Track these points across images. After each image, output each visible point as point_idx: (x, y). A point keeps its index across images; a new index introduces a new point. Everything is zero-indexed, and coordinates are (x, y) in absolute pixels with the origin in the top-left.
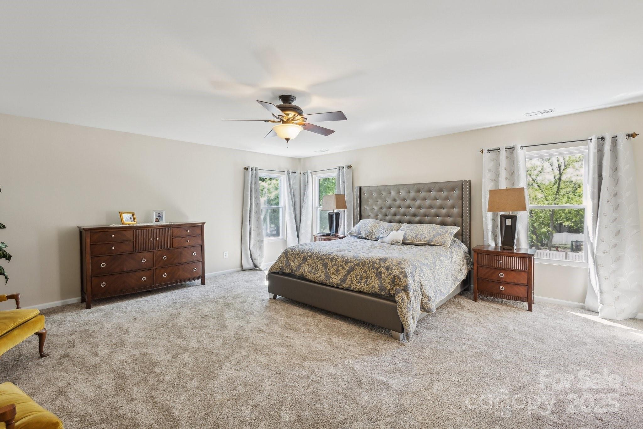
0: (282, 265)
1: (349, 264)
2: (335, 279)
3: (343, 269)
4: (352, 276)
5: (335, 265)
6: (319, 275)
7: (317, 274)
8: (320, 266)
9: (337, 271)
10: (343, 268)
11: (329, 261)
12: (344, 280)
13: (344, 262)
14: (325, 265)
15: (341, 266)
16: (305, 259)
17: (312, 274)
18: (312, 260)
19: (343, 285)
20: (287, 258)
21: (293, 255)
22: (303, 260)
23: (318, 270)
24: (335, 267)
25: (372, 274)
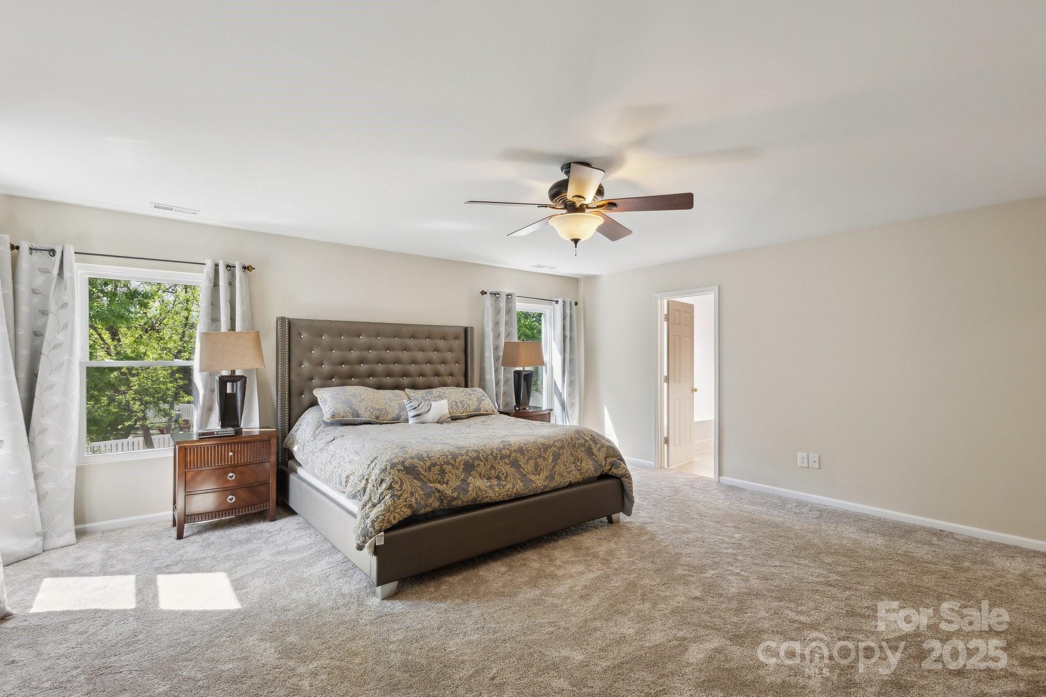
0: (416, 499)
1: (549, 450)
2: (539, 481)
3: (544, 461)
4: (560, 468)
5: (530, 459)
6: (511, 486)
7: (506, 485)
8: (507, 469)
9: (537, 466)
10: (544, 459)
11: (518, 454)
12: (551, 477)
13: (542, 450)
14: (515, 464)
15: (540, 456)
16: (469, 467)
17: (496, 489)
18: (485, 464)
19: (553, 485)
20: (420, 480)
21: (432, 468)
22: (465, 470)
23: (506, 477)
24: (532, 462)
25: (582, 454)
